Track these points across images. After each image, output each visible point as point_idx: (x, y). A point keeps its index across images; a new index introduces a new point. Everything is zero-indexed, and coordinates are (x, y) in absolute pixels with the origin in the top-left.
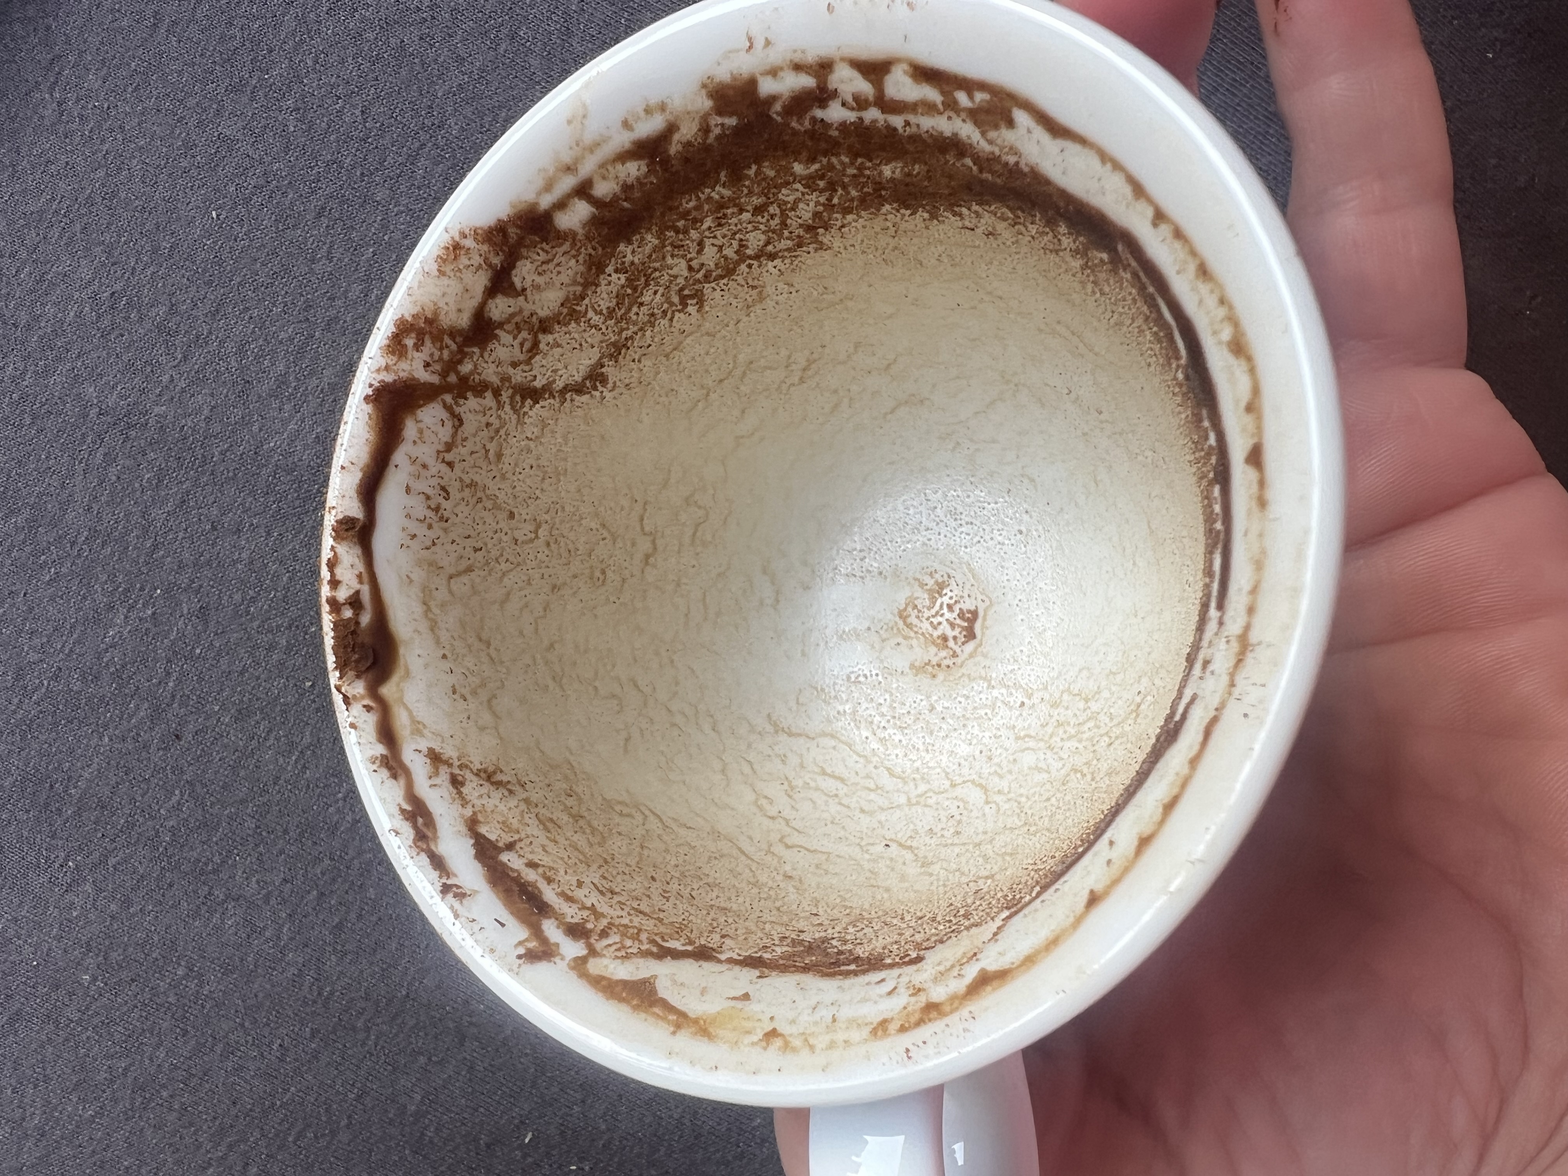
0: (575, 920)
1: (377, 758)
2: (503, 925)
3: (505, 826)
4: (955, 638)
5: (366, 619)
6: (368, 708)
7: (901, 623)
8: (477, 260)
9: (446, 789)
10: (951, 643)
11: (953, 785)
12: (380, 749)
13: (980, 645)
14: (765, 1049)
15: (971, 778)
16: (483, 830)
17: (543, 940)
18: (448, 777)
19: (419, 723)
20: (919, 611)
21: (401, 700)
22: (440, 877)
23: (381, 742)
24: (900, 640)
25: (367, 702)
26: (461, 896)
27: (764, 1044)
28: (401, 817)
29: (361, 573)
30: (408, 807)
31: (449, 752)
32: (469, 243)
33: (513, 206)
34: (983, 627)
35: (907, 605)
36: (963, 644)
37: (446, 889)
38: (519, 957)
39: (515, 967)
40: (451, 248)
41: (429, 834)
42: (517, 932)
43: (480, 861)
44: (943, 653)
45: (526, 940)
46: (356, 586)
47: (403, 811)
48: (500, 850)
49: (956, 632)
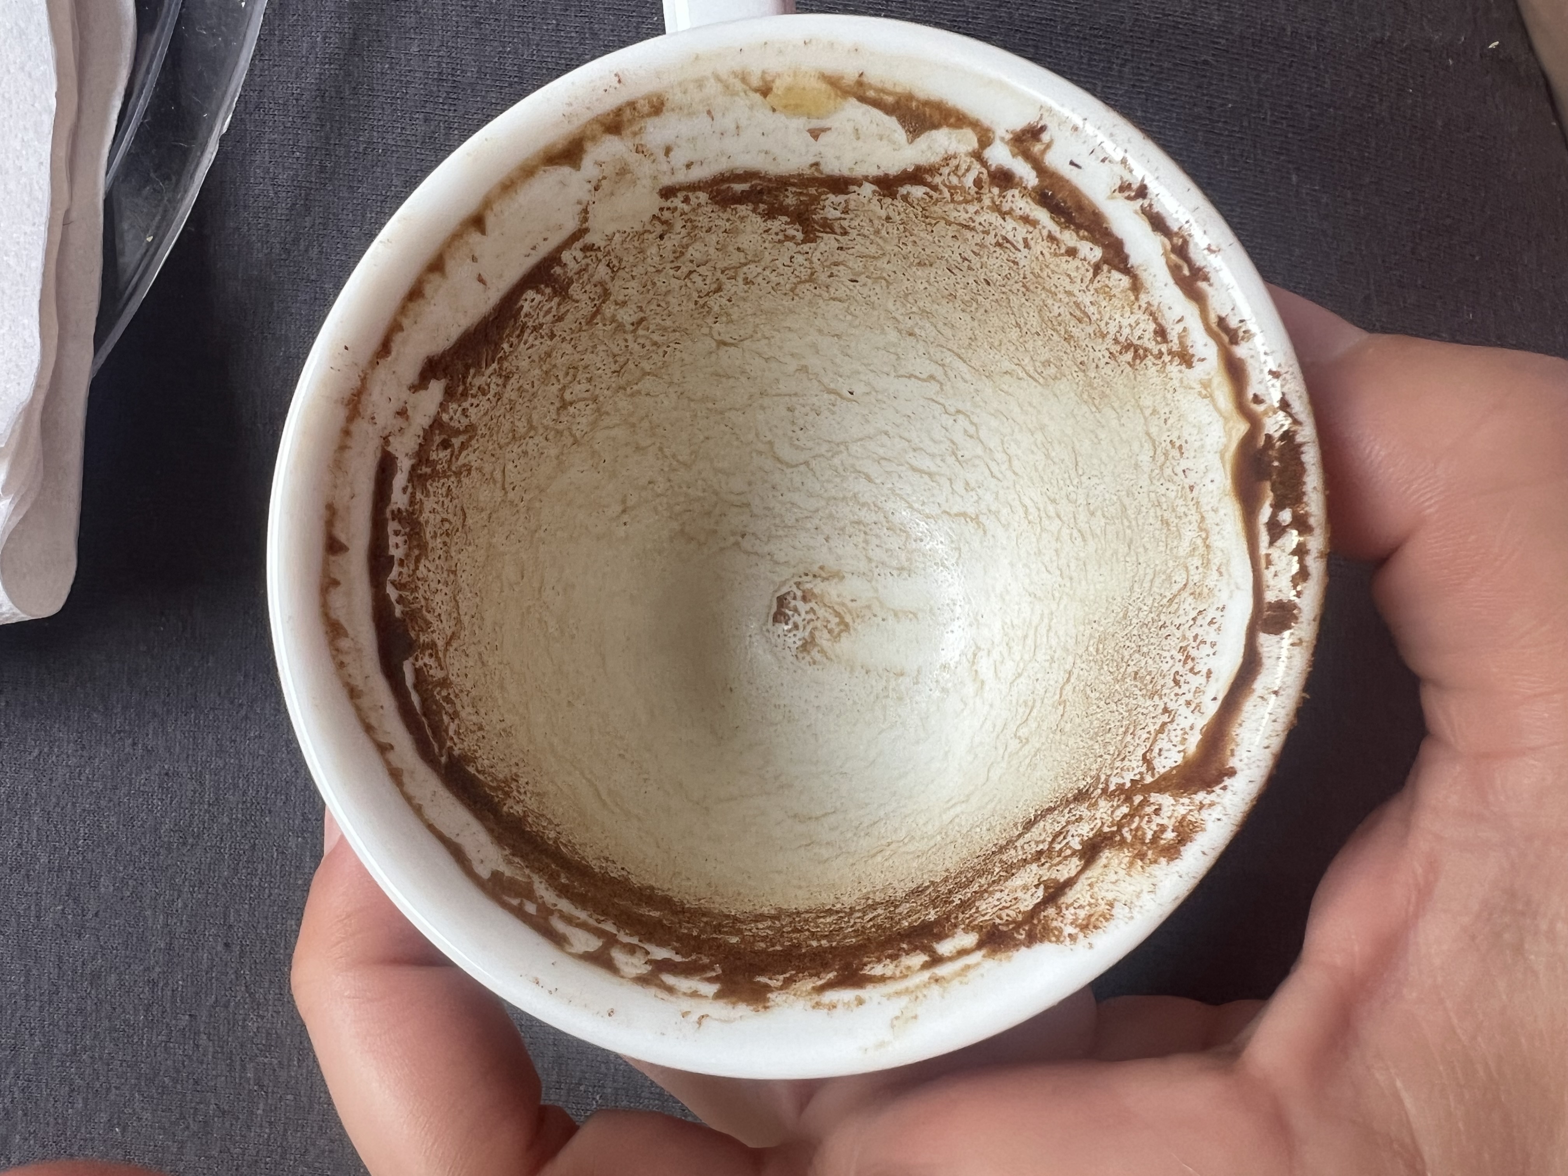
0: (1009, 193)
1: (1243, 339)
2: (1072, 163)
3: (1106, 292)
4: (795, 598)
5: (1265, 513)
6: (1257, 399)
7: (848, 619)
8: (1069, 914)
9: (1169, 320)
10: (799, 594)
11: (807, 463)
12: (1241, 351)
13: (775, 591)
14: (764, 72)
15: (790, 470)
16: (1126, 281)
17: (1028, 156)
18: (1170, 337)
19: (1205, 397)
20: (826, 627)
21: (1226, 420)
22: (1150, 205)
23: (1239, 359)
24: (851, 605)
25: (1259, 409)
26: (1124, 188)
27: (769, 78)
28: (1206, 270)
29: (1267, 568)
30: (1202, 285)
31: (1174, 369)
32: (1069, 930)
33: (1009, 958)
34: (770, 607)
35: (839, 635)
36: (788, 593)
37: (1142, 192)
38: (1043, 129)
39: (1046, 115)
40: (1091, 927)
41: (1173, 257)
42: (1056, 160)
43: (1117, 238)
44: (808, 586)
45: (1044, 151)
46: (1275, 553)
47: (1206, 279)
48: (1105, 260)
49: (793, 603)
